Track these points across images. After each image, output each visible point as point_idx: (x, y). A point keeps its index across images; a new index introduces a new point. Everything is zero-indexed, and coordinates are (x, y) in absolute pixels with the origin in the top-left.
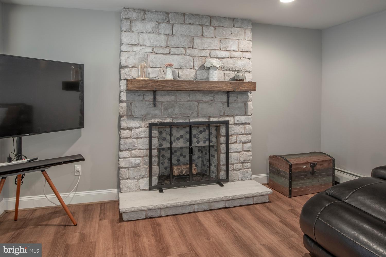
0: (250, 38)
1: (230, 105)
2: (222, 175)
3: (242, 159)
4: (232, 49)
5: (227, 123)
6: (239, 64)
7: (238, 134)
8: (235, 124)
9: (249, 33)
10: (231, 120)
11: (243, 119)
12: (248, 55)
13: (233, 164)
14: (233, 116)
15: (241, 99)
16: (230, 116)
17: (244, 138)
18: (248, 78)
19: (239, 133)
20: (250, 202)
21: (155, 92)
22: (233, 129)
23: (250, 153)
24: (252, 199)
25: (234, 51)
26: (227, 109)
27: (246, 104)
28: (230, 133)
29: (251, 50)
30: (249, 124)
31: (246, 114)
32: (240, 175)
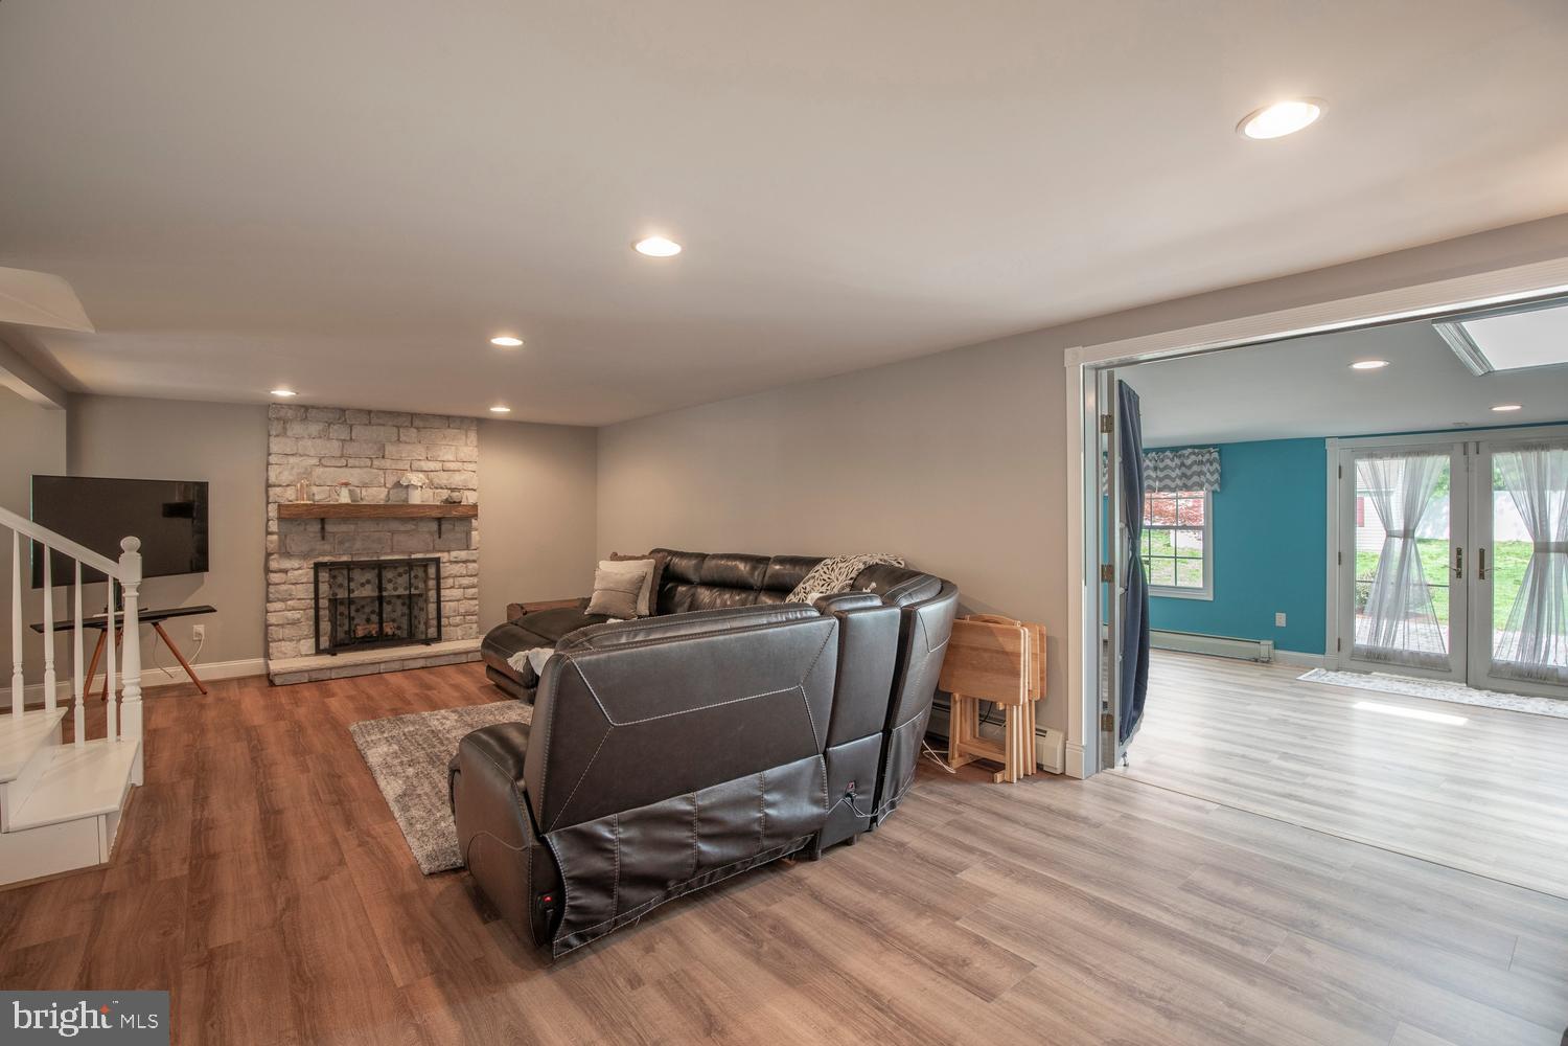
0: (475, 443)
1: (443, 536)
2: (432, 632)
3: (462, 611)
4: (445, 458)
5: (437, 561)
6: (457, 479)
7: (456, 576)
8: (451, 562)
9: (473, 436)
10: (444, 556)
11: (463, 555)
12: (471, 467)
13: (448, 618)
14: (449, 551)
15: (460, 527)
16: (443, 551)
17: (466, 581)
18: (469, 498)
19: (458, 574)
20: (463, 659)
21: (323, 521)
22: (446, 569)
23: (476, 602)
24: (465, 656)
25: (449, 461)
26: (437, 541)
27: (468, 534)
28: (443, 574)
29: (474, 458)
30: (474, 561)
31: (468, 548)
32: (459, 632)
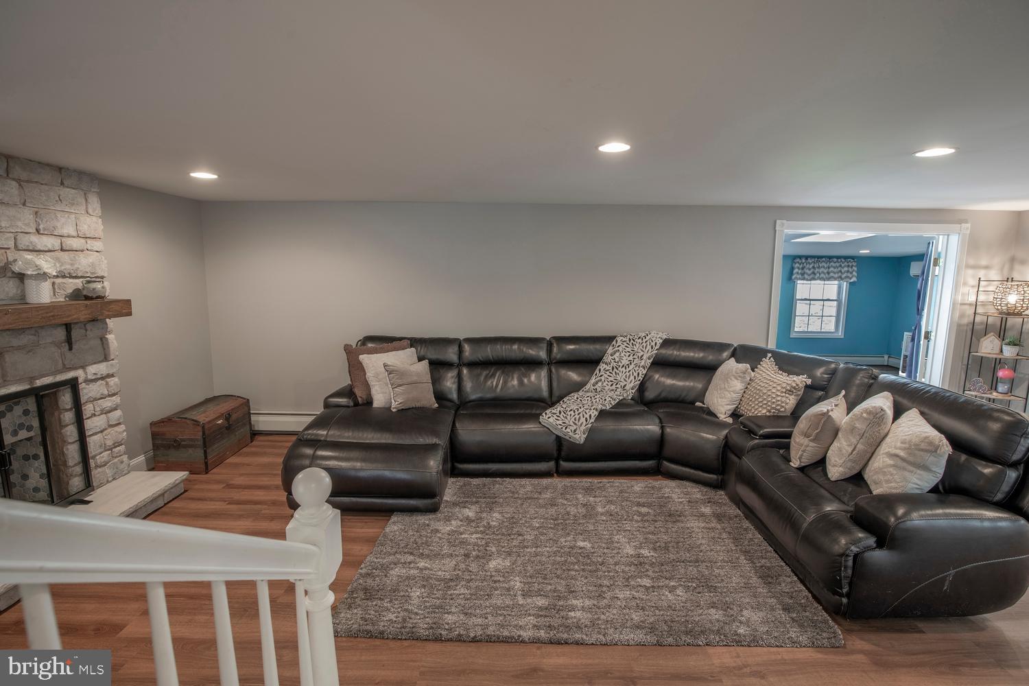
0: (99, 211)
1: (75, 347)
2: (76, 483)
3: (109, 443)
4: (65, 231)
5: (73, 384)
6: (84, 263)
7: (96, 399)
8: (87, 381)
9: (95, 204)
10: (80, 374)
11: (102, 368)
12: (97, 245)
13: (94, 457)
14: (83, 367)
15: (93, 331)
16: (76, 369)
17: (107, 403)
18: (110, 290)
19: (98, 396)
20: (160, 503)
22: (87, 391)
23: (122, 427)
24: (161, 498)
25: (68, 237)
26: (69, 355)
27: (103, 341)
28: (83, 399)
29: (100, 233)
30: (112, 376)
31: (106, 358)
32: (108, 471)
